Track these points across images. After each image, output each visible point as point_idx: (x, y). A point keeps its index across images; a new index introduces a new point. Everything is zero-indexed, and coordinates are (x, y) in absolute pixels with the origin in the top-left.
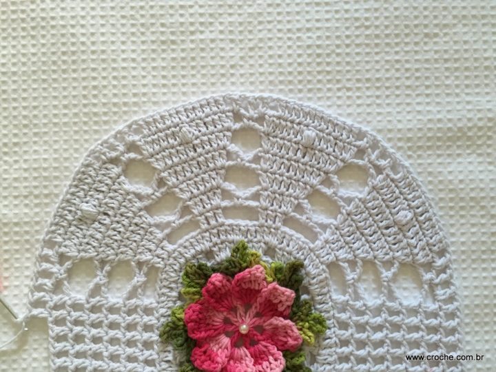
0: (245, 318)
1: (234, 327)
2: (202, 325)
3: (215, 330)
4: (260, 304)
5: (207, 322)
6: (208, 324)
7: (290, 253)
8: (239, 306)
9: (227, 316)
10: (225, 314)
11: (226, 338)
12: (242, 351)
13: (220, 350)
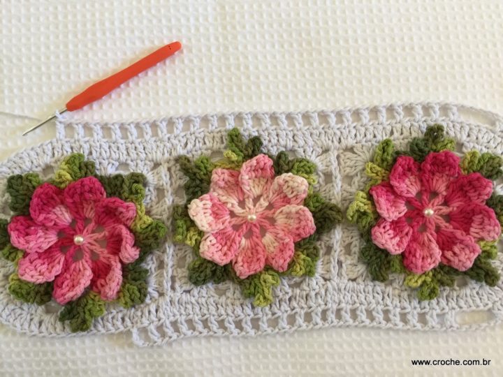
0: (436, 214)
1: (427, 201)
2: (436, 168)
4: (452, 232)
6: (433, 174)
8: (451, 209)
9: (440, 195)
10: (445, 193)
11: (416, 193)
12: (403, 208)
13: (405, 186)
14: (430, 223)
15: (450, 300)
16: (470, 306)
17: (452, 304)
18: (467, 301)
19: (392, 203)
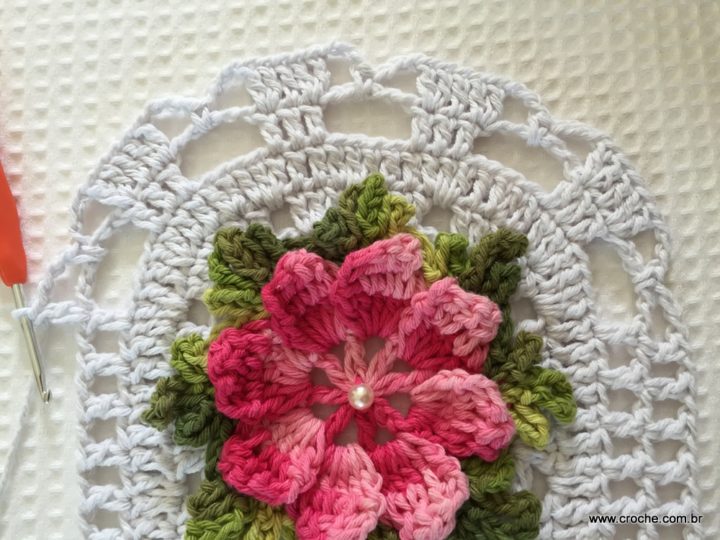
0: (365, 371)
1: (334, 393)
2: (253, 384)
3: (287, 397)
4: (408, 337)
5: (267, 376)
6: (269, 383)
8: (350, 339)
9: (319, 365)
10: (313, 358)
11: (314, 420)
12: (352, 454)
13: (297, 449)
14: (386, 387)
15: (571, 335)
16: (582, 290)
17: (579, 330)
18: (570, 299)
19: (341, 483)
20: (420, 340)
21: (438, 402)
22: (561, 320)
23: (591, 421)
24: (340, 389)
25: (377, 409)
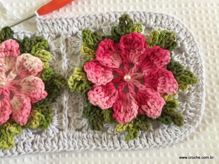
0: (134, 79)
1: (127, 70)
2: (129, 46)
3: (125, 56)
5: (131, 50)
7: (185, 113)
8: (143, 74)
9: (135, 65)
11: (119, 65)
12: (111, 76)
13: (111, 61)
14: (130, 85)
17: (151, 141)
19: (103, 74)
20: (145, 95)
21: (127, 101)
22: (154, 136)
23: (123, 144)
24: (128, 72)
25: (124, 83)
